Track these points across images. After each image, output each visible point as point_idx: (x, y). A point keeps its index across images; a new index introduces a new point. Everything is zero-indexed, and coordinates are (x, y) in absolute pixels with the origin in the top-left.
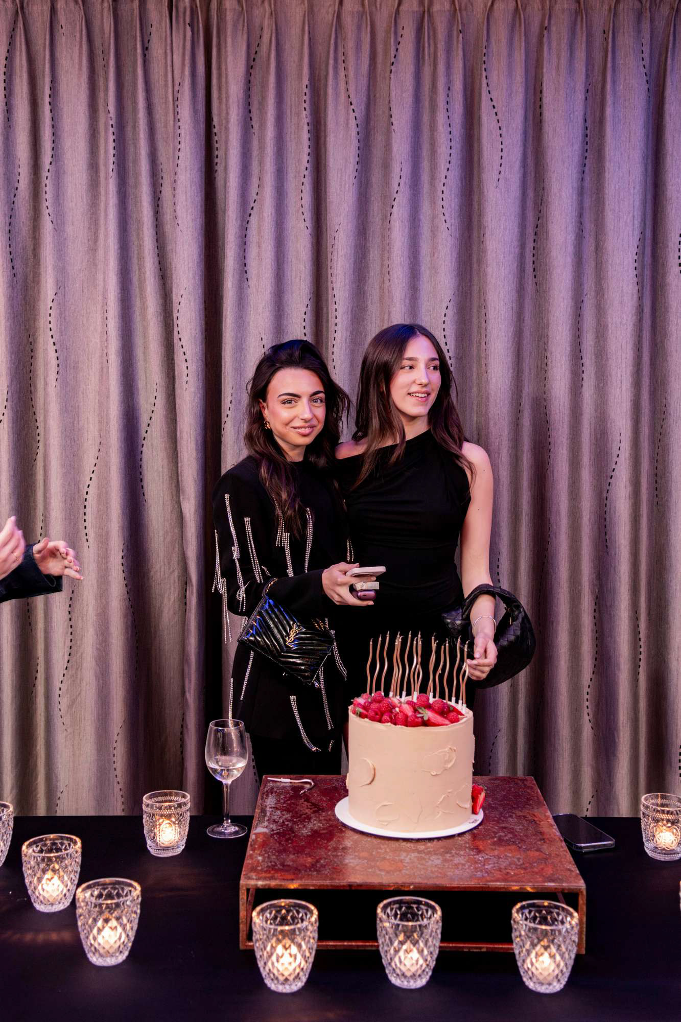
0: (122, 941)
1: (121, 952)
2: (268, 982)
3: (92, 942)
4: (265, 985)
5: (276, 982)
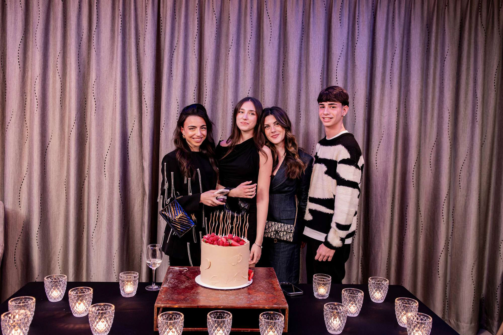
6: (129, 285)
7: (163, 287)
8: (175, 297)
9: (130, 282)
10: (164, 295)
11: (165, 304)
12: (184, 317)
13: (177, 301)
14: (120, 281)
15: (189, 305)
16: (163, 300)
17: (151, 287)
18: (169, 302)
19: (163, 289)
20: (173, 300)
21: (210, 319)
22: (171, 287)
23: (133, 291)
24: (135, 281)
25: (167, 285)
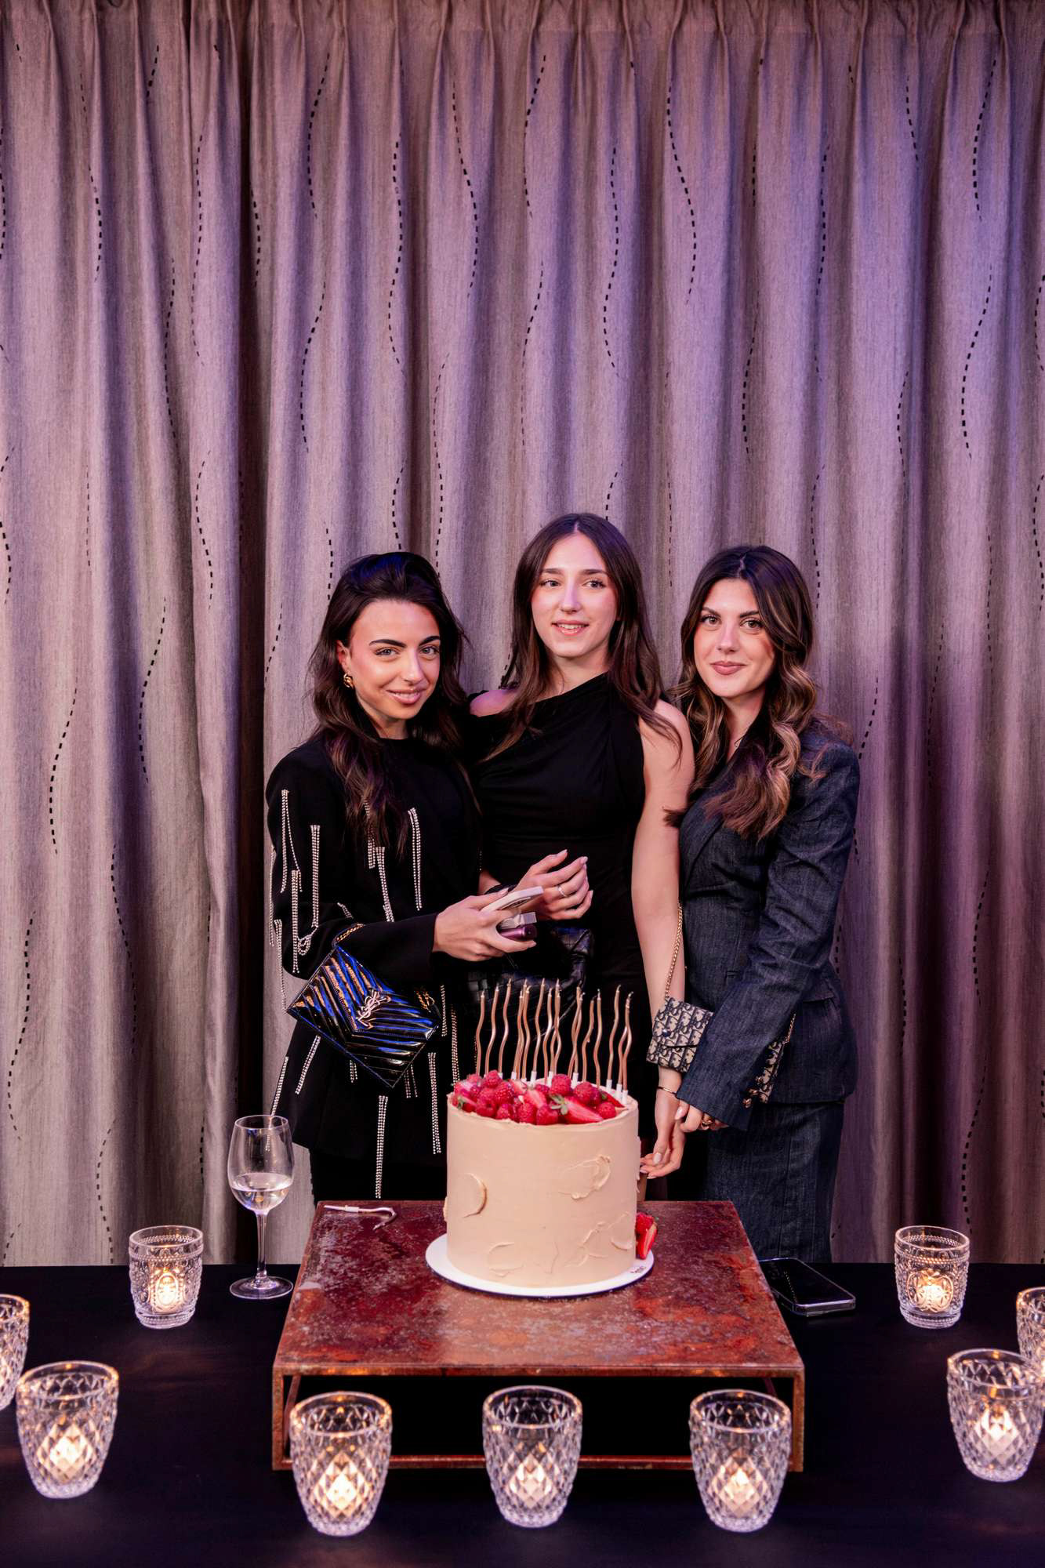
0: (87, 1459)
1: (86, 1476)
2: (312, 1519)
3: (41, 1461)
4: (309, 1524)
5: (325, 1519)
6: (167, 1280)
7: (301, 1292)
8: (353, 1330)
9: (171, 1266)
10: (306, 1324)
11: (312, 1360)
12: (394, 1416)
13: (363, 1349)
14: (132, 1266)
15: (409, 1365)
16: (304, 1344)
17: (253, 1286)
18: (330, 1355)
19: (302, 1298)
20: (343, 1344)
21: (496, 1423)
22: (335, 1291)
23: (183, 1305)
24: (191, 1263)
25: (319, 1281)
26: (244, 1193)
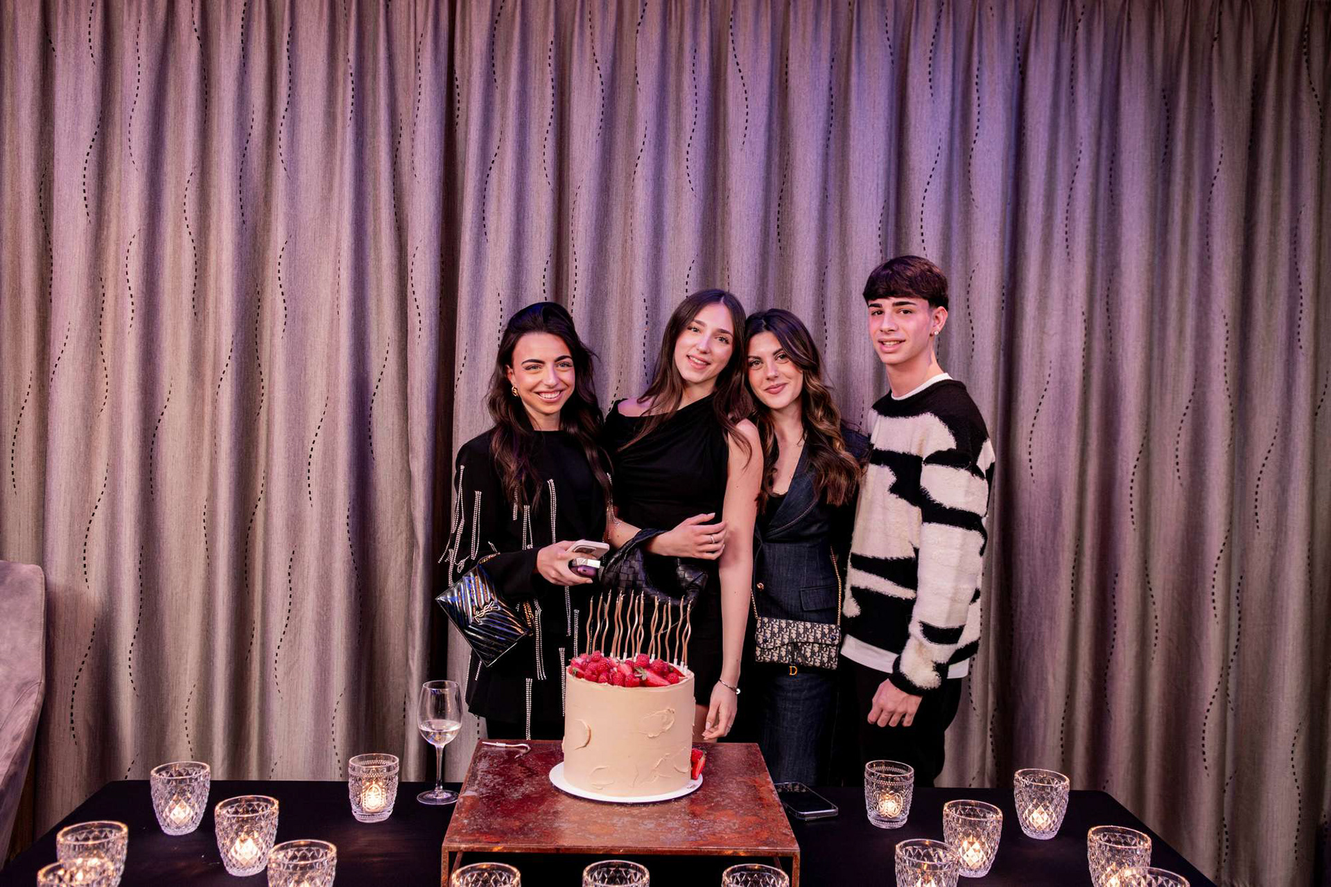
6: (374, 789)
7: (463, 797)
8: (497, 822)
9: (377, 781)
10: (466, 818)
11: (468, 841)
12: (522, 878)
13: (503, 835)
14: (350, 780)
15: (534, 846)
16: (464, 831)
17: (431, 795)
18: (480, 838)
19: (464, 801)
20: (489, 832)
22: (487, 797)
23: (384, 807)
24: (391, 779)
25: (476, 791)
26: (427, 733)
